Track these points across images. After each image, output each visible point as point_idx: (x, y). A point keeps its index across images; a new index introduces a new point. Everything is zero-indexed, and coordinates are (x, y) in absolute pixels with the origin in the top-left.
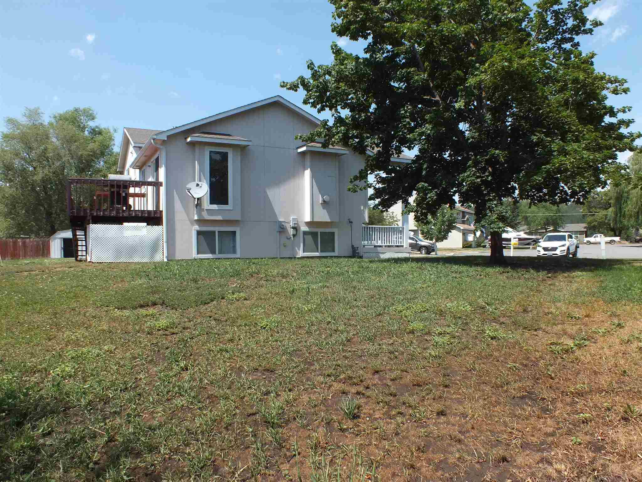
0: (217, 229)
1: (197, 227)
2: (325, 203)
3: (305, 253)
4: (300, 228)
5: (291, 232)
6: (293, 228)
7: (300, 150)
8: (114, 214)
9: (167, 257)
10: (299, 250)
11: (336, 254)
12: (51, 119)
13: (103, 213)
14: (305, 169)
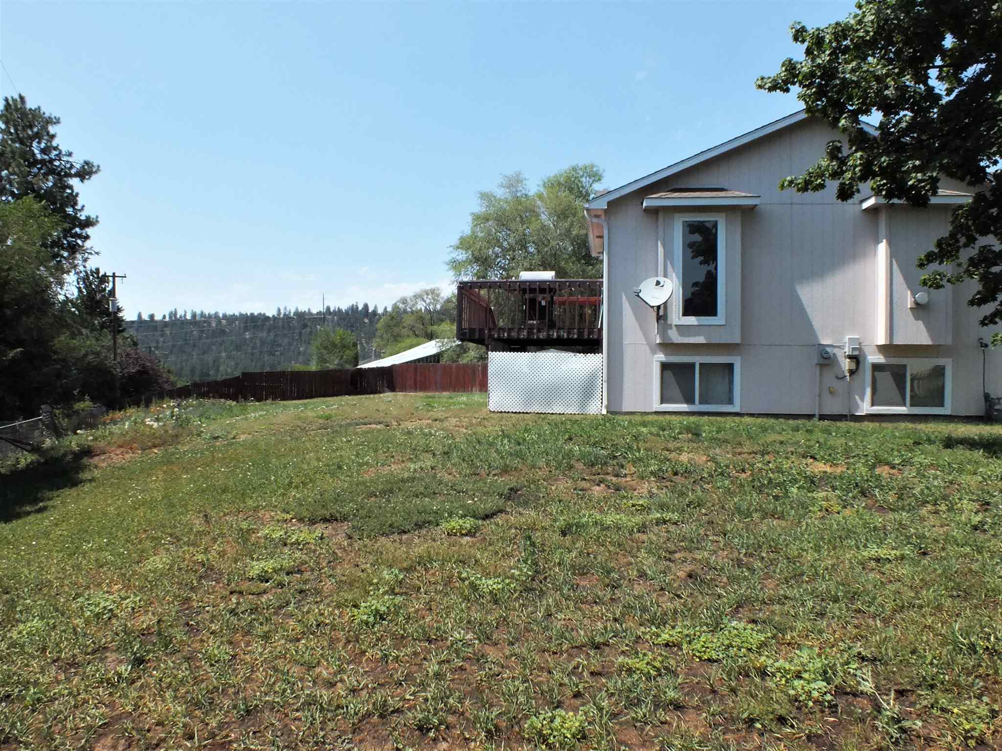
0: (698, 360)
1: (661, 357)
2: (919, 308)
3: (875, 408)
4: (865, 358)
5: (846, 365)
6: (850, 357)
7: (866, 205)
8: (524, 334)
9: (607, 407)
10: (862, 399)
11: (946, 410)
12: (538, 188)
13: (508, 335)
14: (878, 242)
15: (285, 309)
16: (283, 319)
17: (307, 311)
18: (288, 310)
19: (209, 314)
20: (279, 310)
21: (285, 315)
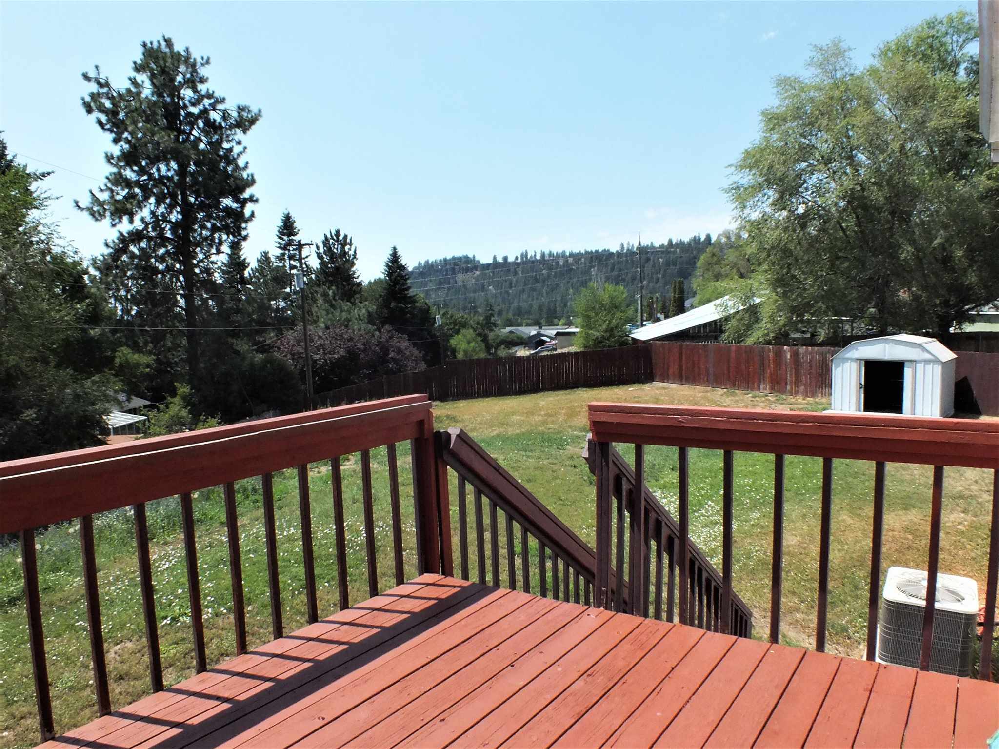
12: (871, 61)
15: (629, 243)
16: (626, 253)
17: (650, 245)
18: (631, 245)
19: (557, 253)
20: (622, 245)
21: (628, 250)
